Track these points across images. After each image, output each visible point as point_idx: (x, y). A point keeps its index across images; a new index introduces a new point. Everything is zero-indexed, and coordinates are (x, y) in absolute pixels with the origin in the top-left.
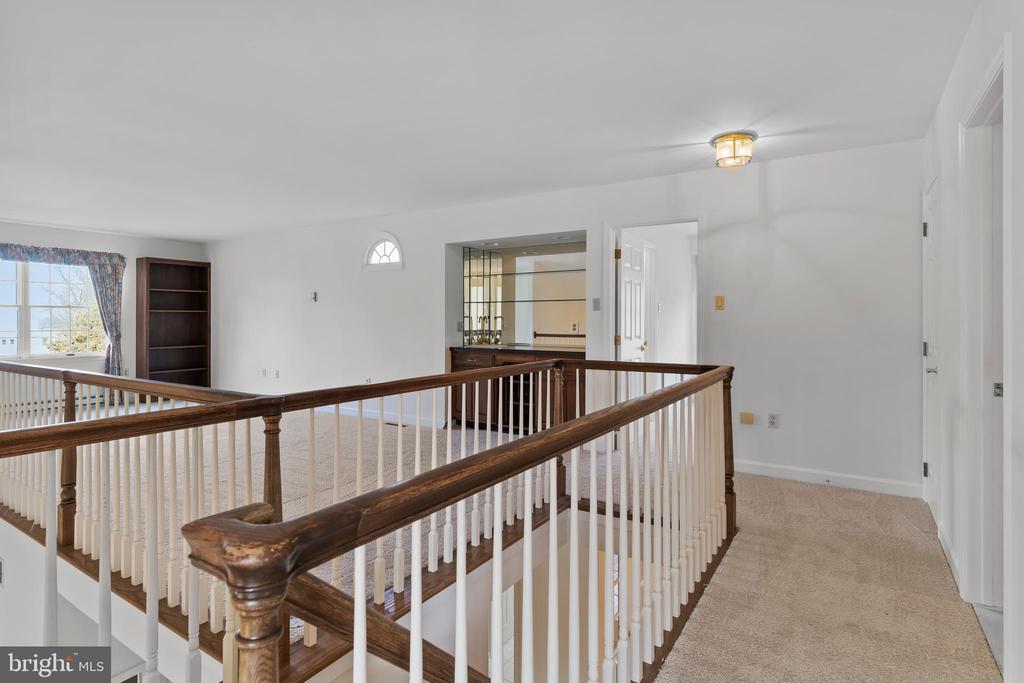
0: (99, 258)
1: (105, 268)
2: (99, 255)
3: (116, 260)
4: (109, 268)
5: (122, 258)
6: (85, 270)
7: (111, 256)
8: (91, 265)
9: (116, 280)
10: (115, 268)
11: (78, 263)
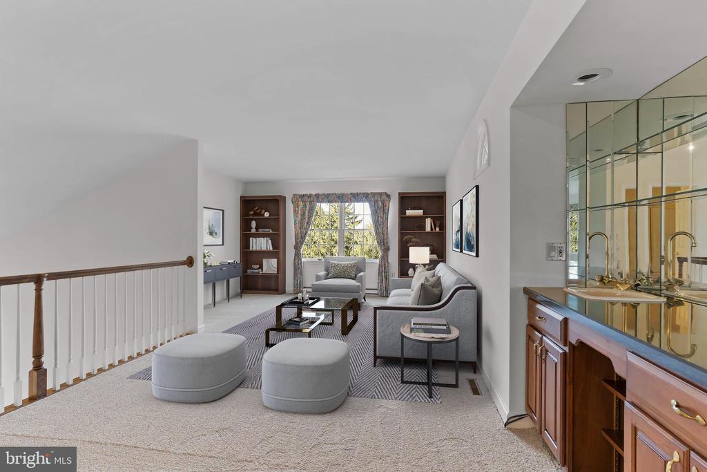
0: (374, 197)
1: (378, 202)
2: (374, 194)
3: (384, 197)
4: (380, 203)
5: (388, 196)
6: (367, 205)
7: (380, 194)
8: (370, 202)
9: (384, 210)
10: (383, 202)
11: (363, 201)
